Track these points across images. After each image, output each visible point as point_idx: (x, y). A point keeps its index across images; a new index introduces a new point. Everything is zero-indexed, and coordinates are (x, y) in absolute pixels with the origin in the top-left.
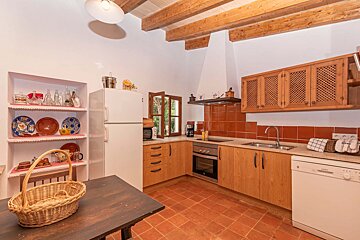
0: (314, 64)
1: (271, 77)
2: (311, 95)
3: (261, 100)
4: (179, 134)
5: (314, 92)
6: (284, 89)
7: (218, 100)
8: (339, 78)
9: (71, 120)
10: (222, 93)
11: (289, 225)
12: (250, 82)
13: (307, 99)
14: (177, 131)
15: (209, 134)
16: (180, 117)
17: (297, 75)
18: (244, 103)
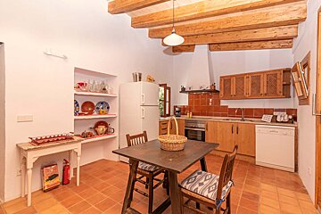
0: (265, 72)
1: (240, 78)
2: (264, 90)
3: (233, 92)
4: (169, 115)
5: (265, 88)
6: (248, 85)
7: (204, 90)
8: (278, 81)
9: (102, 103)
10: (207, 86)
11: (254, 165)
12: (226, 80)
13: (261, 92)
14: (167, 113)
15: (193, 115)
16: (169, 102)
17: (256, 77)
18: (222, 93)
